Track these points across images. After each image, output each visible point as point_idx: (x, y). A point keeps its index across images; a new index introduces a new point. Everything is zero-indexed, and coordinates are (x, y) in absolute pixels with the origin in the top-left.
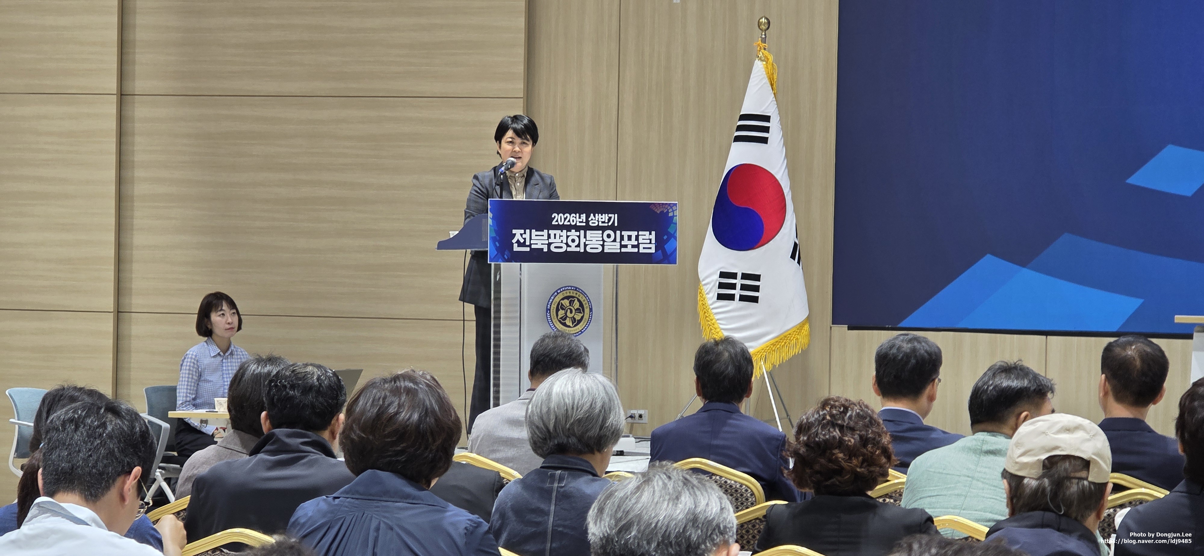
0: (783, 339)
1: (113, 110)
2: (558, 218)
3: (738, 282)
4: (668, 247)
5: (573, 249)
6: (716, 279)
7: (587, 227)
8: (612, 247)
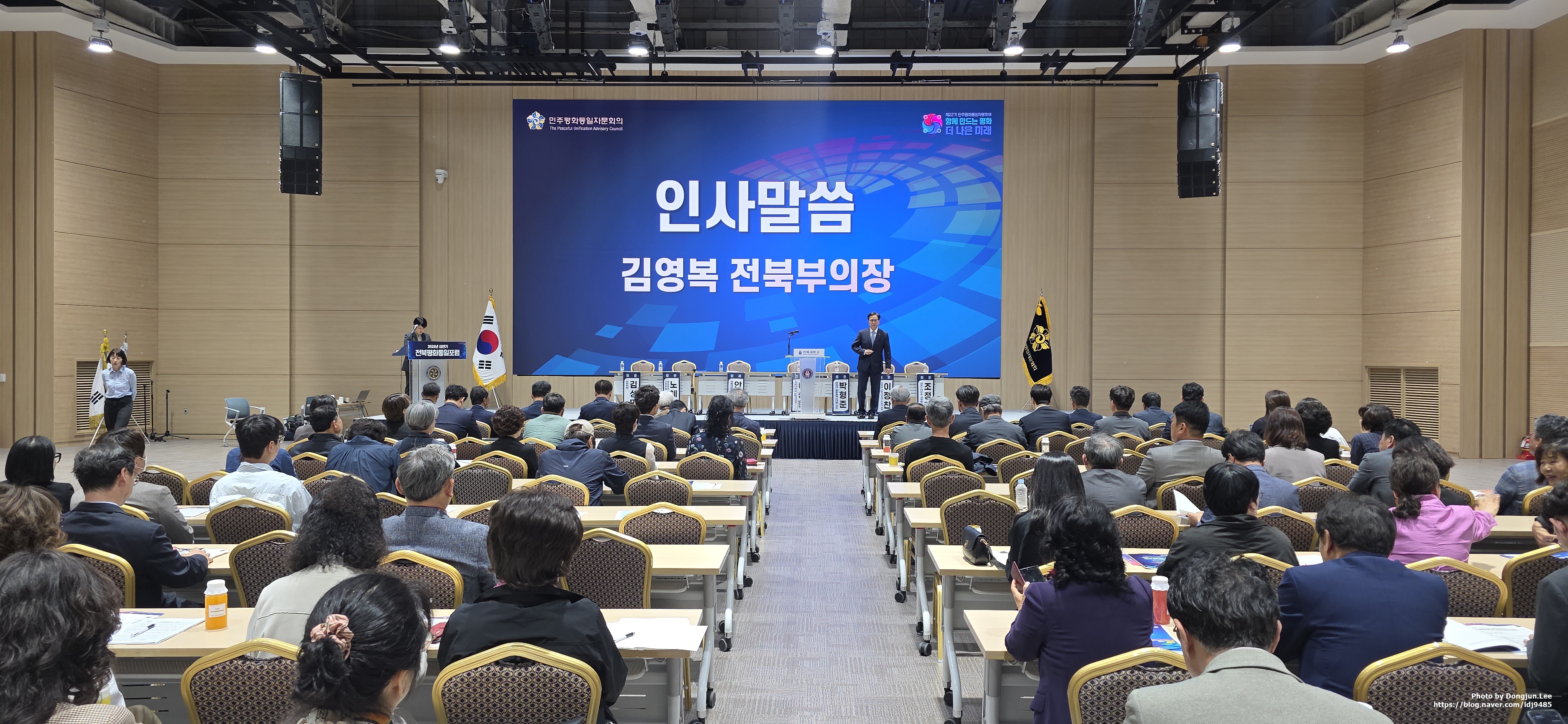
0: (499, 379)
1: (288, 315)
2: (430, 346)
3: (485, 363)
4: (464, 354)
5: (434, 355)
6: (478, 363)
7: (439, 349)
8: (447, 354)
